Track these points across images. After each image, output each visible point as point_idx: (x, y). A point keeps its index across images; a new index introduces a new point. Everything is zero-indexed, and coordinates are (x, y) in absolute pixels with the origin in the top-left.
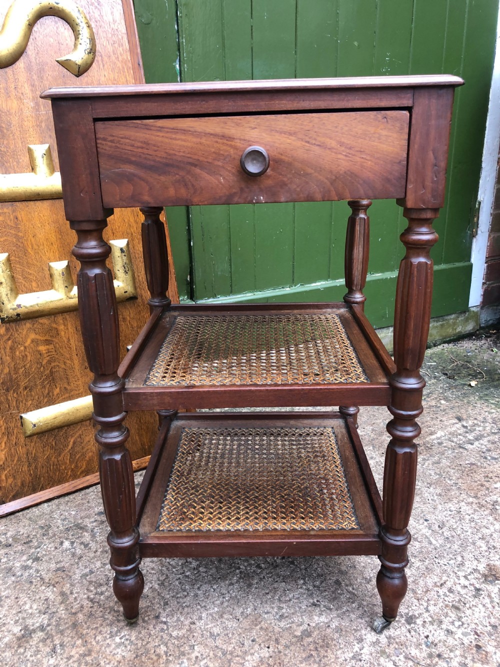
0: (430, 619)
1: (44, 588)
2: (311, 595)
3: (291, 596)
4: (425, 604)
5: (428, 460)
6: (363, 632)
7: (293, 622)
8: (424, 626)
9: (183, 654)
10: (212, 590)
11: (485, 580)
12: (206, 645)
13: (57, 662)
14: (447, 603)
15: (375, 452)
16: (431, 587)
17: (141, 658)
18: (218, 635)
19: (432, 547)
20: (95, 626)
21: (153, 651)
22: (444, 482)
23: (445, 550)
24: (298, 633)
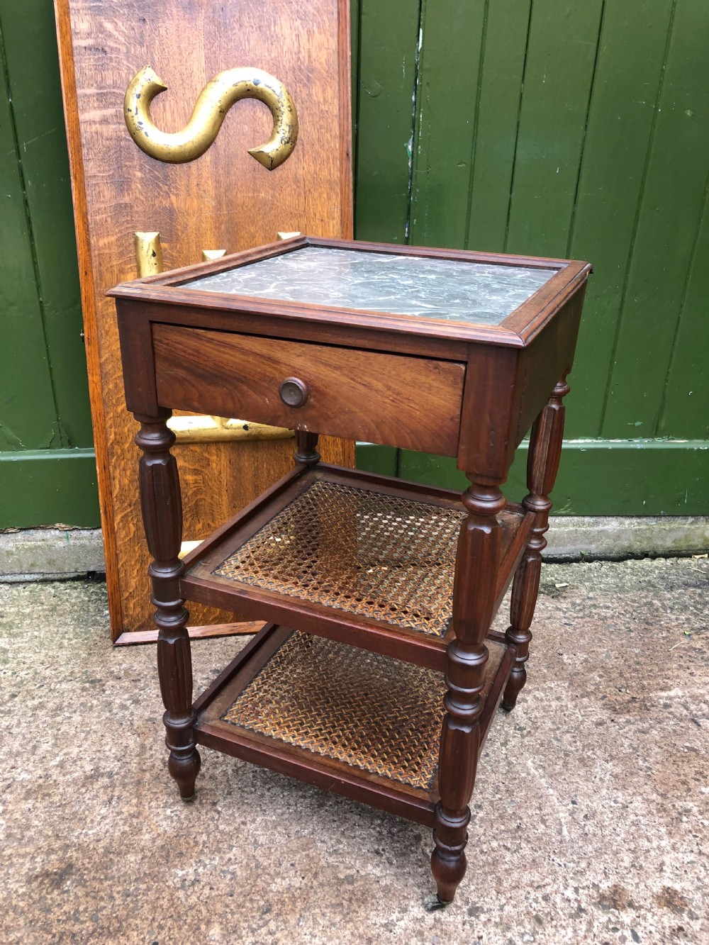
0: (498, 920)
1: (129, 734)
2: (379, 841)
3: (358, 833)
4: (504, 901)
5: (633, 724)
6: (412, 903)
7: (343, 862)
8: (485, 924)
9: (219, 850)
10: (281, 796)
11: (599, 902)
12: (245, 850)
13: (107, 813)
14: (531, 910)
15: (567, 692)
16: (523, 885)
17: (180, 839)
18: (262, 845)
19: (559, 838)
20: (155, 790)
21: (193, 836)
22: (634, 761)
23: (573, 848)
24: (342, 876)
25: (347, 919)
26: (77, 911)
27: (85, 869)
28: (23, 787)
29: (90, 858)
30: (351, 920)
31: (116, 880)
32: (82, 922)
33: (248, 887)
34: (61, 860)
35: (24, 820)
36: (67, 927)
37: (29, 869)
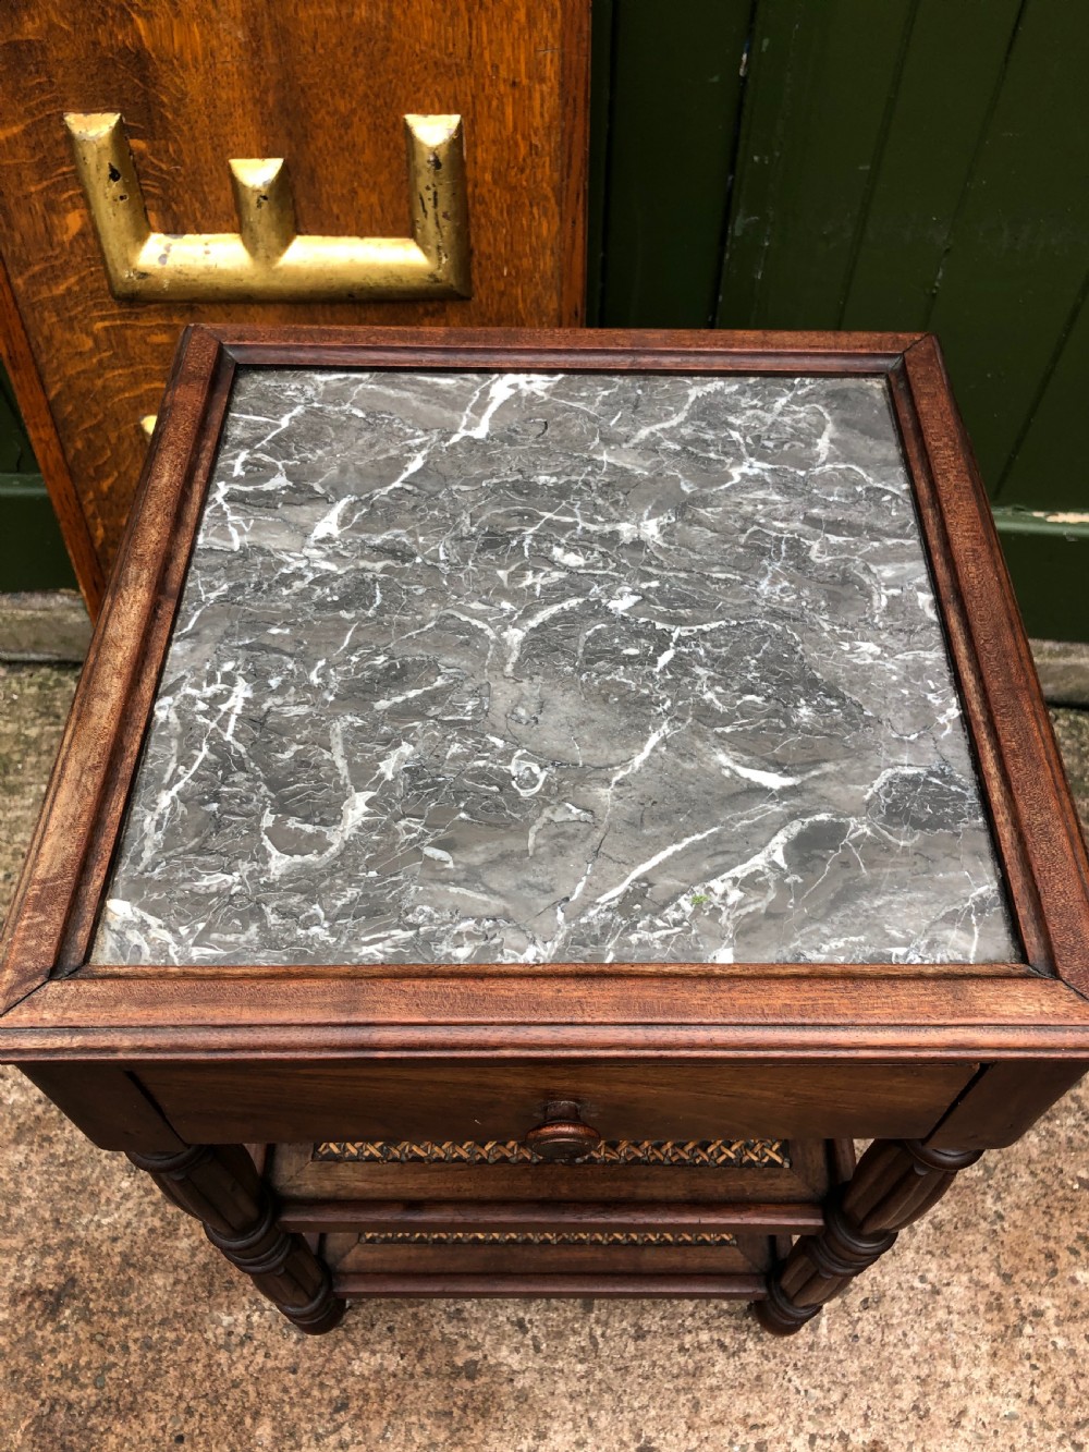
7: (465, 1336)
16: (732, 1419)
22: (979, 1197)
23: (827, 1360)
24: (459, 1362)
25: (455, 1439)
26: (76, 1366)
27: (92, 1292)
28: (14, 1117)
29: (100, 1272)
30: (461, 1442)
31: (134, 1317)
32: (83, 1387)
33: (320, 1361)
34: (60, 1268)
35: (11, 1185)
36: (62, 1392)
37: (15, 1278)
